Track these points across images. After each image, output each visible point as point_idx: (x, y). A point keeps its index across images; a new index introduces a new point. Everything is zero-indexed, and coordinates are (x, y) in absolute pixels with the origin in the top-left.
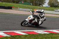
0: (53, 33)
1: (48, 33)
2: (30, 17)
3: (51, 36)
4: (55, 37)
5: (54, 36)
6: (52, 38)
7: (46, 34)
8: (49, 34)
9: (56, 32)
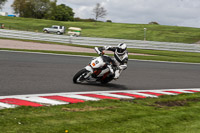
0: (30, 107)
1: (13, 106)
2: (97, 62)
3: (21, 116)
4: (34, 121)
5: (32, 114)
6: (24, 121)
7: (6, 109)
8: (16, 109)
9: (38, 104)
